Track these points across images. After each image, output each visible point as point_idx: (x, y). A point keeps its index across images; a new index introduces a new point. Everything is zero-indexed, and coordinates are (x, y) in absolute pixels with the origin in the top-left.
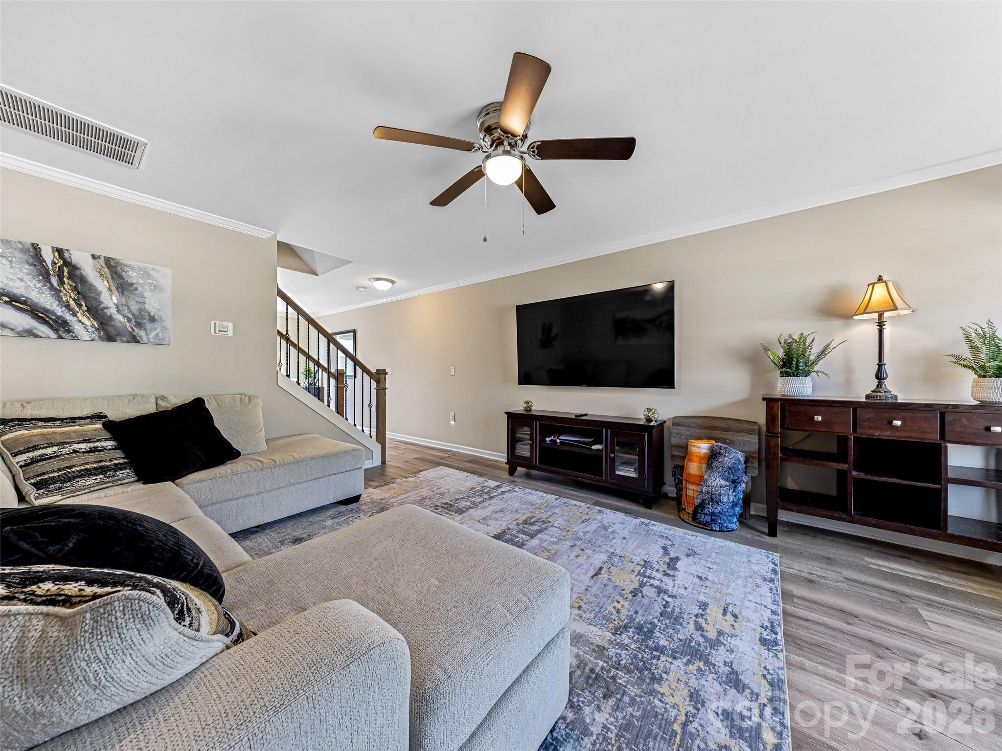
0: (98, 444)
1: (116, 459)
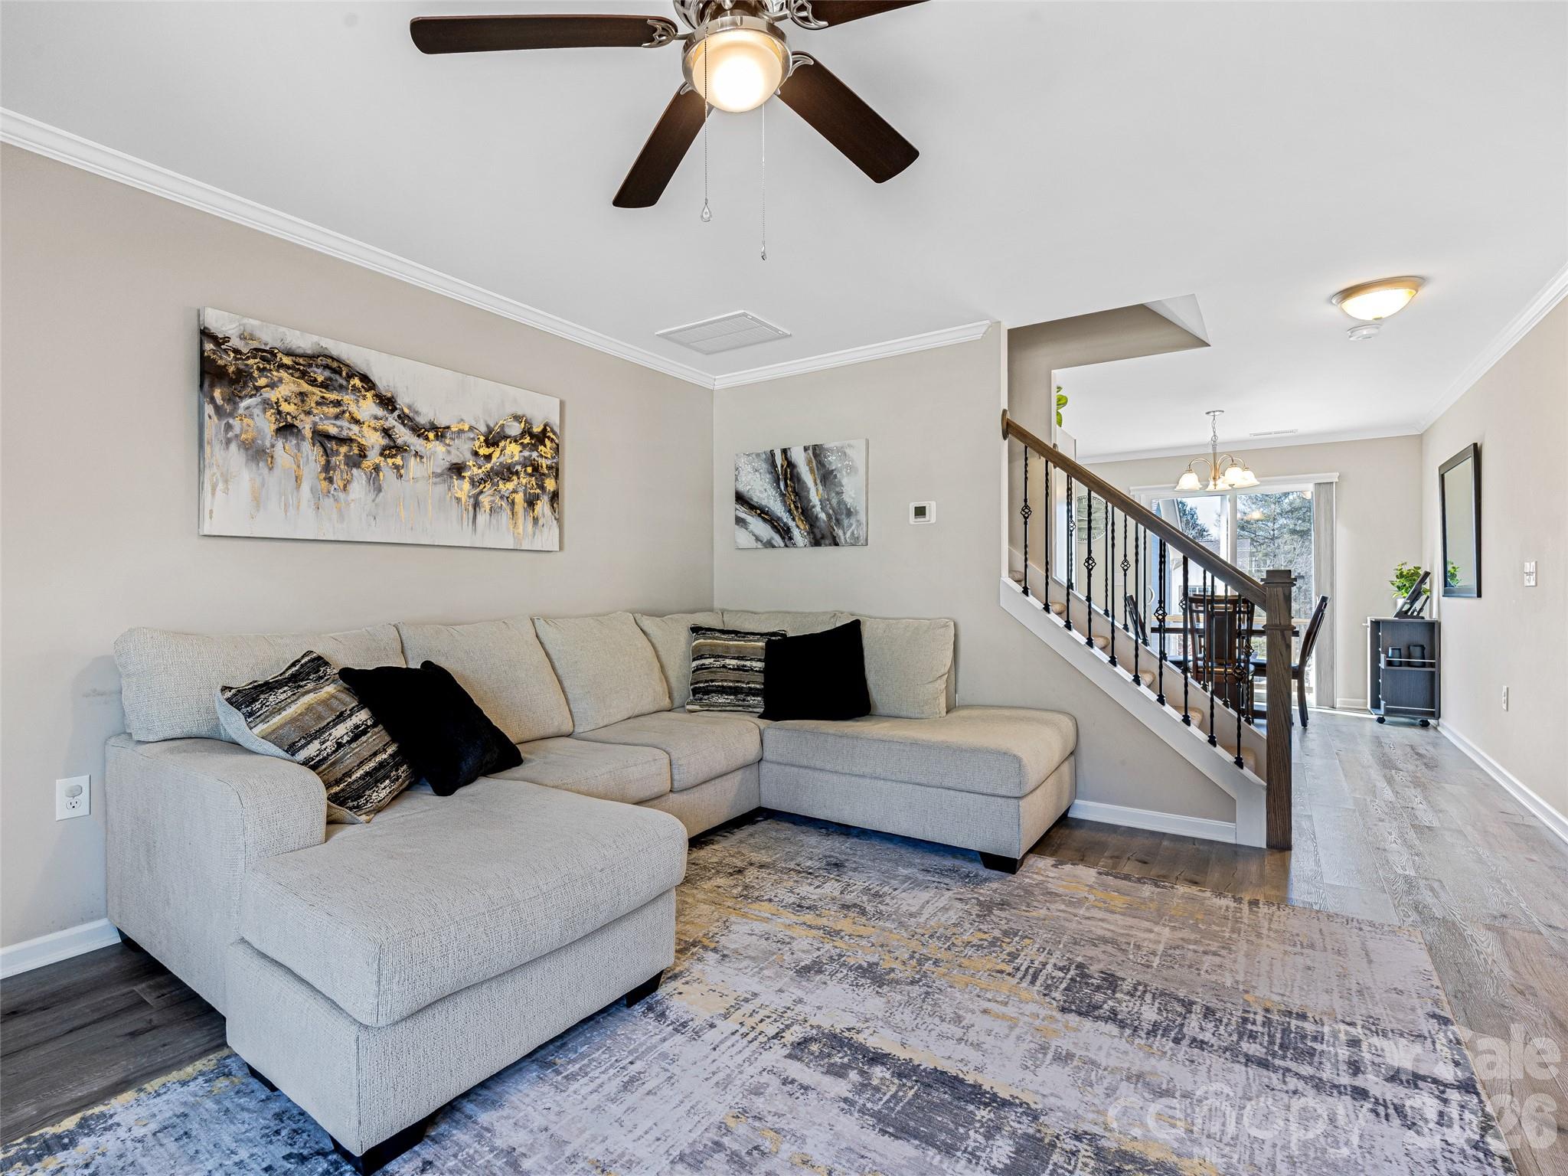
0: (748, 663)
1: (753, 682)
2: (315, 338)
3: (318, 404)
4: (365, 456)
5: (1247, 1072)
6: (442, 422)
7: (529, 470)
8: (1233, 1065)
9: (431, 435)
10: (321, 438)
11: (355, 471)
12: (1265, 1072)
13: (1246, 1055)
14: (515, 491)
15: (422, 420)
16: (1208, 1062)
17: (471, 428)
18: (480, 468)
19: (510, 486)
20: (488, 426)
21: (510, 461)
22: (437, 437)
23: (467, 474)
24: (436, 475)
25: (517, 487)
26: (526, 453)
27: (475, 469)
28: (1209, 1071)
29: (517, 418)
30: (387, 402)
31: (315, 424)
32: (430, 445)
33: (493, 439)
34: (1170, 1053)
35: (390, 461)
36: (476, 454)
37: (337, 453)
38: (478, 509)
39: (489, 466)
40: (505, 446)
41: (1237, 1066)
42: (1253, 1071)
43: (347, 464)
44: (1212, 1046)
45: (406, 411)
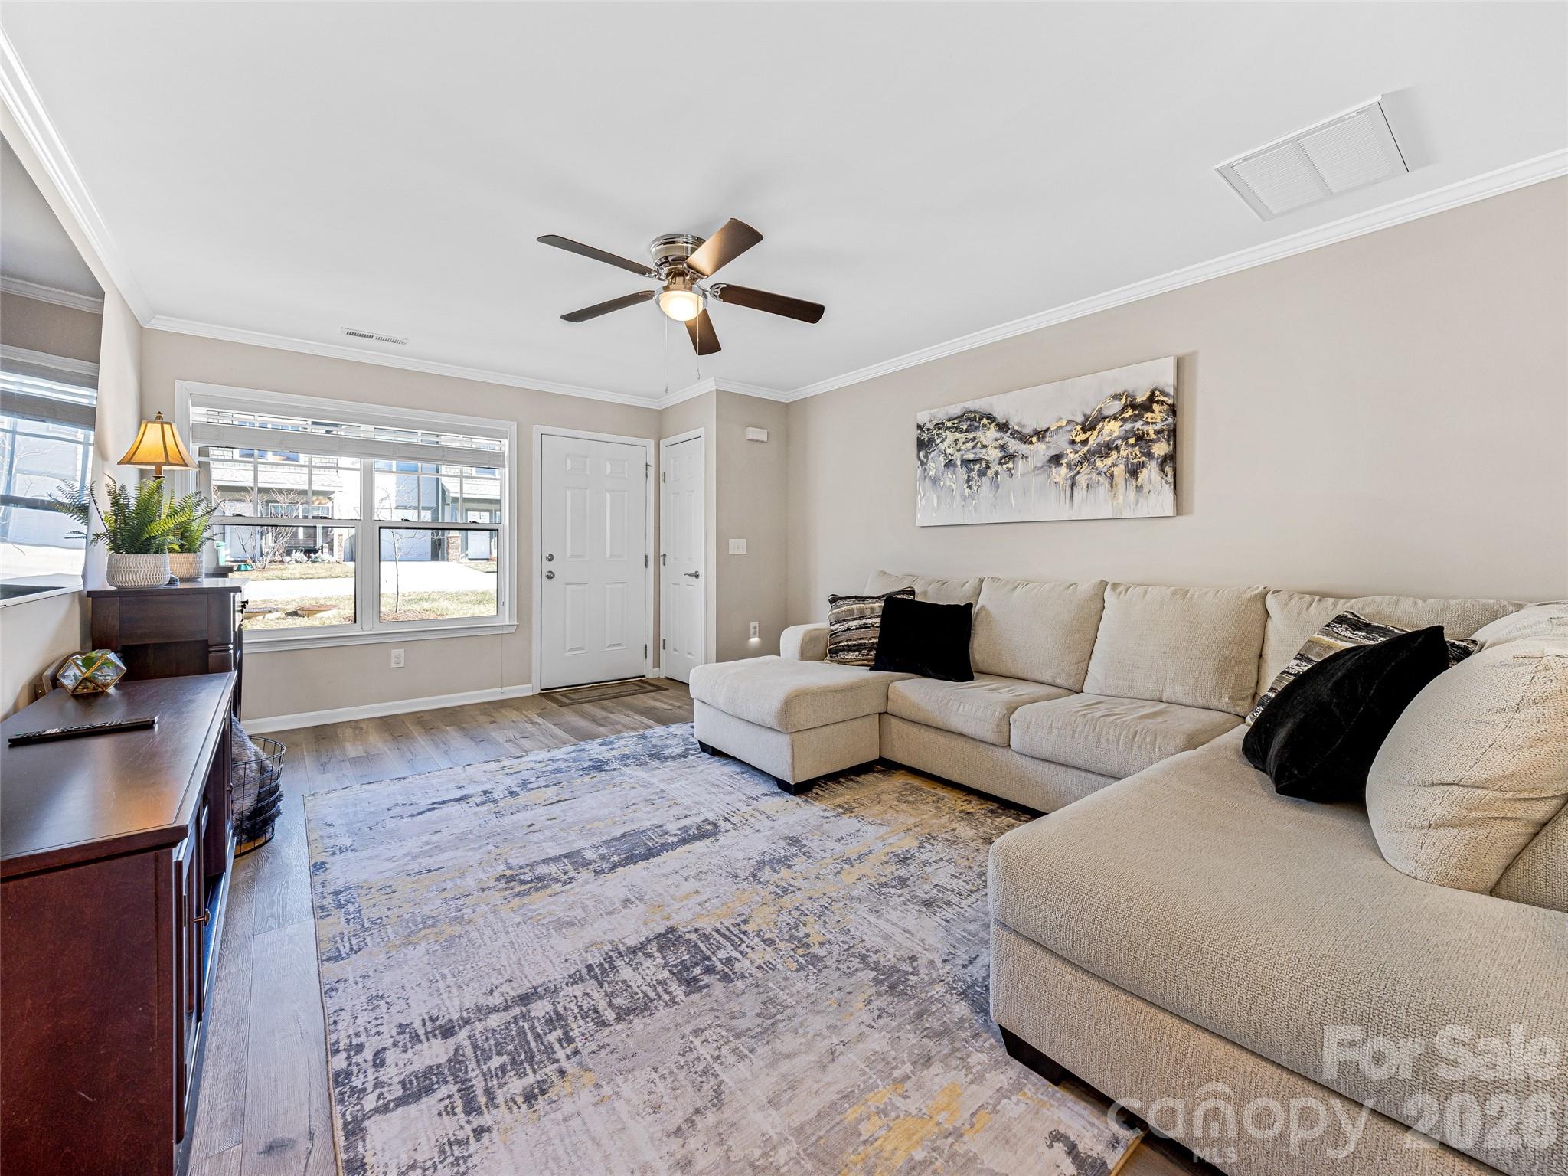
2: (962, 405)
3: (964, 443)
4: (989, 467)
5: (530, 982)
6: (1041, 427)
7: (1132, 441)
8: (542, 980)
9: (1034, 439)
10: (966, 462)
11: (983, 479)
12: (519, 992)
13: (541, 997)
14: (1114, 465)
15: (1027, 431)
16: (557, 968)
17: (1069, 422)
18: (1077, 452)
19: (1109, 461)
20: (1085, 415)
21: (1108, 439)
22: (1039, 439)
23: (1064, 461)
24: (1037, 468)
25: (1117, 463)
26: (1128, 426)
27: (1072, 456)
28: (551, 961)
29: (1116, 397)
30: (1003, 427)
31: (962, 456)
32: (1033, 447)
33: (1088, 426)
34: (584, 954)
35: (1005, 466)
36: (1073, 442)
37: (973, 470)
38: (1074, 488)
39: (1085, 449)
40: (1103, 427)
41: (540, 982)
42: (526, 988)
43: (979, 475)
44: (567, 985)
45: (1016, 428)
